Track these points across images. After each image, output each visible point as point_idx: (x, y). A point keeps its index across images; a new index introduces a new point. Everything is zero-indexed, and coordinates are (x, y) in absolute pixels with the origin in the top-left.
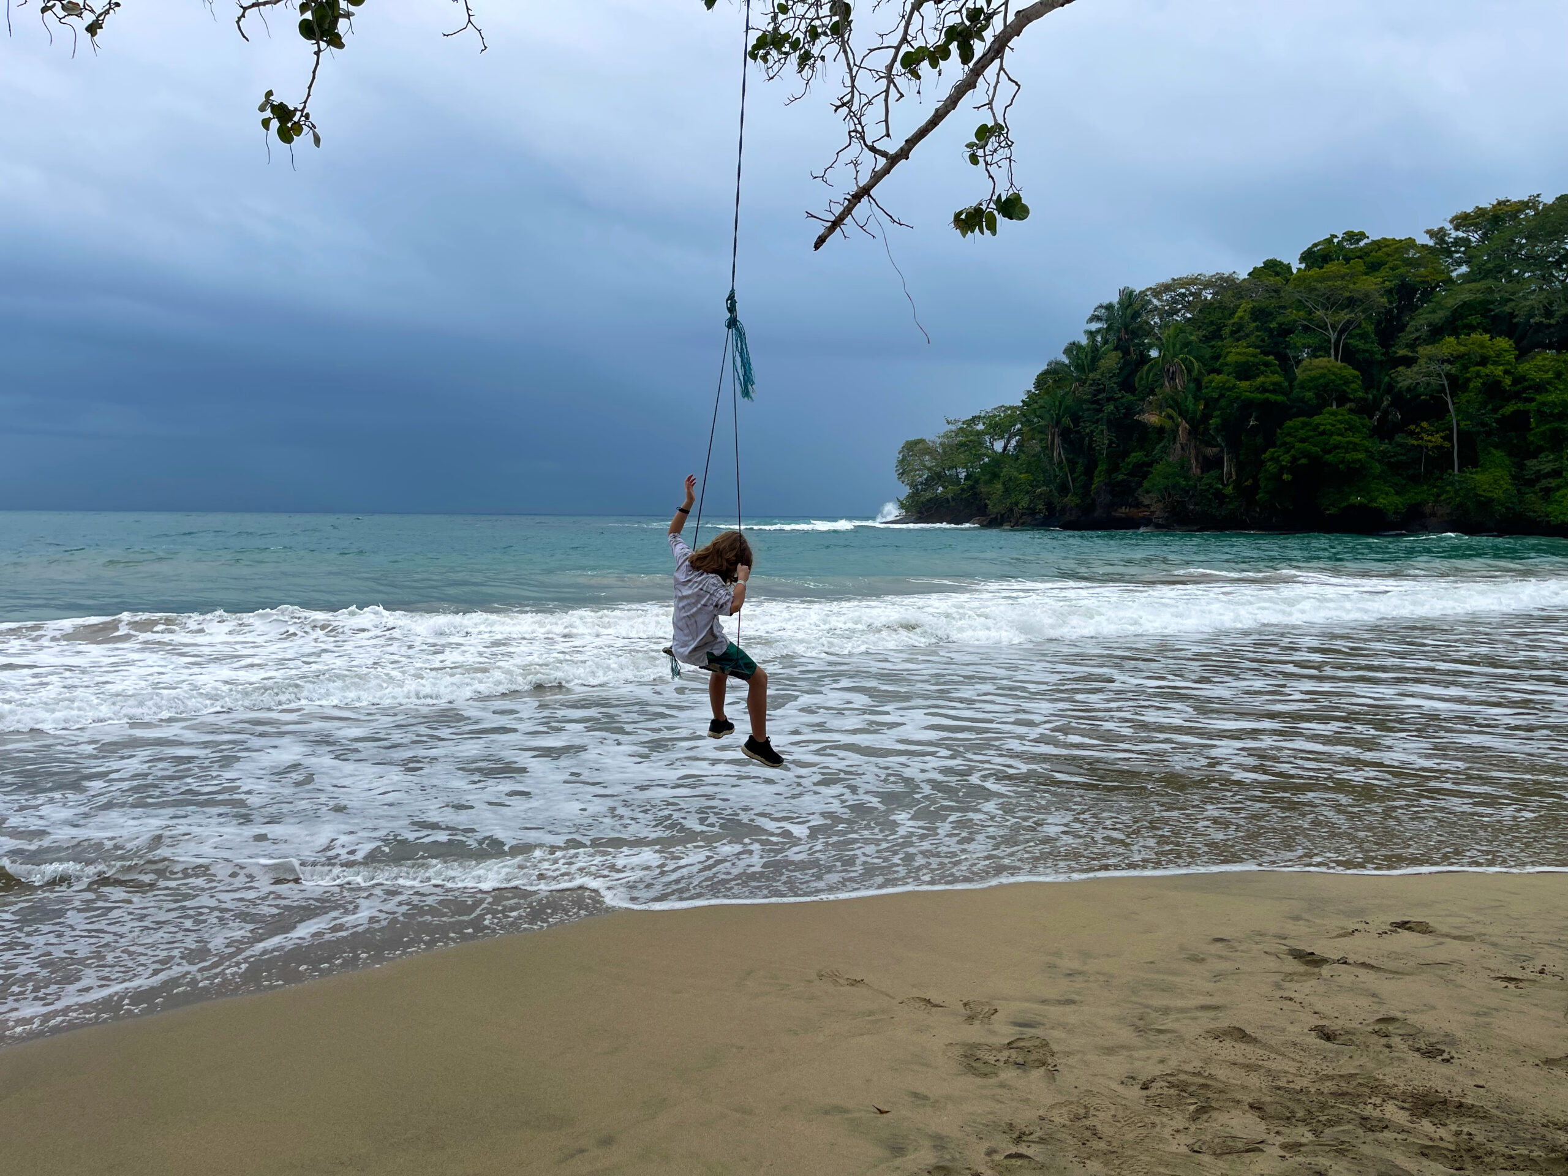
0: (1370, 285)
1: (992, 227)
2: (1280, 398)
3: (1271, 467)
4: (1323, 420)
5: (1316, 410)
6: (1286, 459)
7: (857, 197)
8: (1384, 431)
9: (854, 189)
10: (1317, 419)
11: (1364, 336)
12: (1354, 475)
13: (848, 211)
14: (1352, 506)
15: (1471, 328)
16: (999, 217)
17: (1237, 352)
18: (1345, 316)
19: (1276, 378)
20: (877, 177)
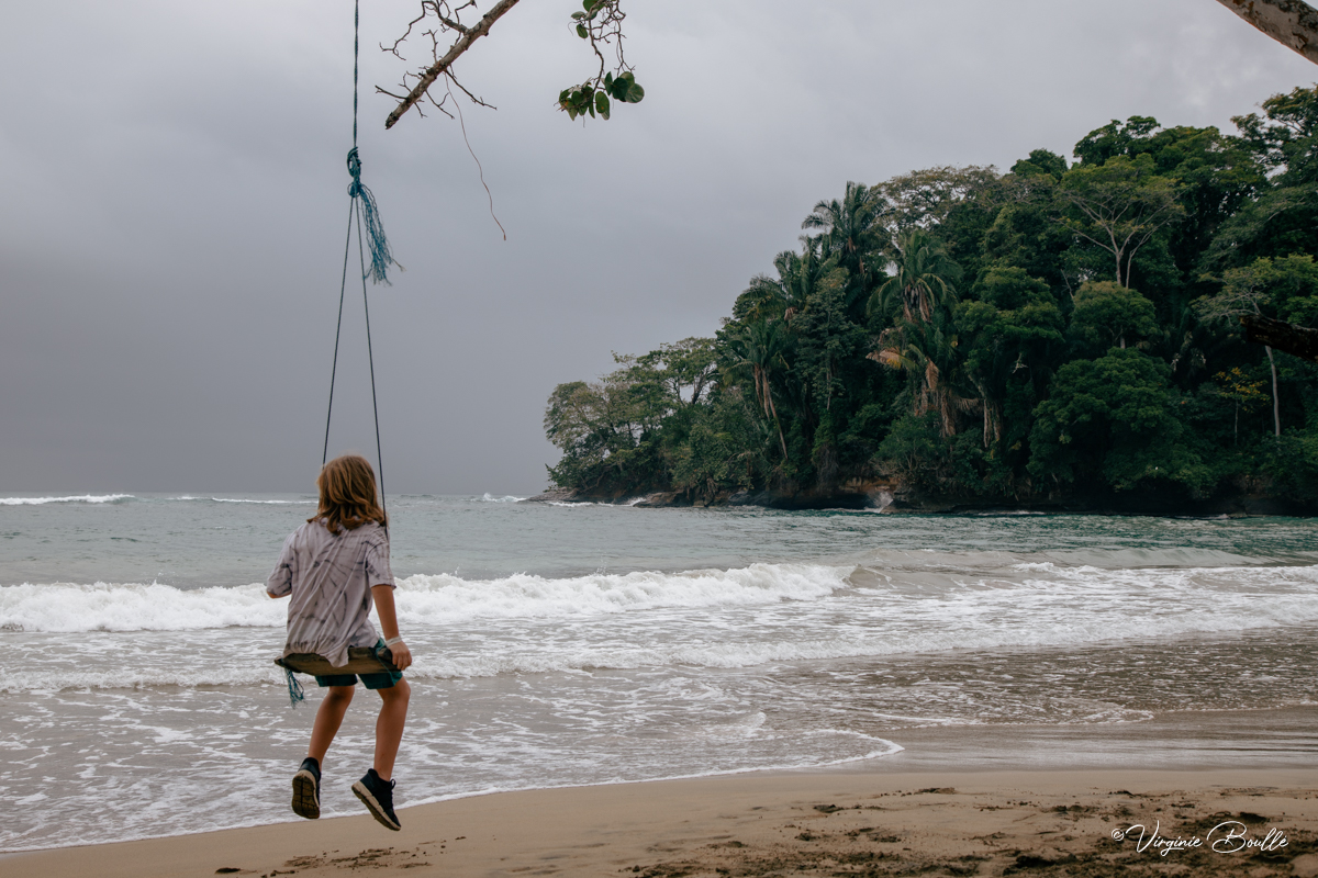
0: (1162, 187)
1: (604, 109)
2: (1054, 333)
3: (1043, 425)
4: (1108, 363)
5: (1100, 351)
6: (1062, 415)
7: (432, 74)
8: (1184, 379)
9: (431, 64)
10: (1099, 363)
11: (1155, 254)
12: (1147, 437)
13: (423, 87)
14: (1148, 479)
15: (1292, 247)
16: (610, 98)
17: (996, 273)
18: (1132, 227)
19: (1047, 307)
20: (455, 52)
